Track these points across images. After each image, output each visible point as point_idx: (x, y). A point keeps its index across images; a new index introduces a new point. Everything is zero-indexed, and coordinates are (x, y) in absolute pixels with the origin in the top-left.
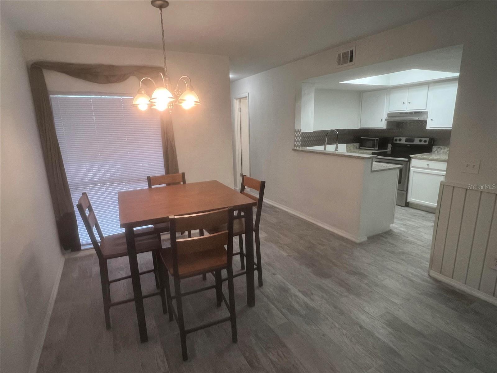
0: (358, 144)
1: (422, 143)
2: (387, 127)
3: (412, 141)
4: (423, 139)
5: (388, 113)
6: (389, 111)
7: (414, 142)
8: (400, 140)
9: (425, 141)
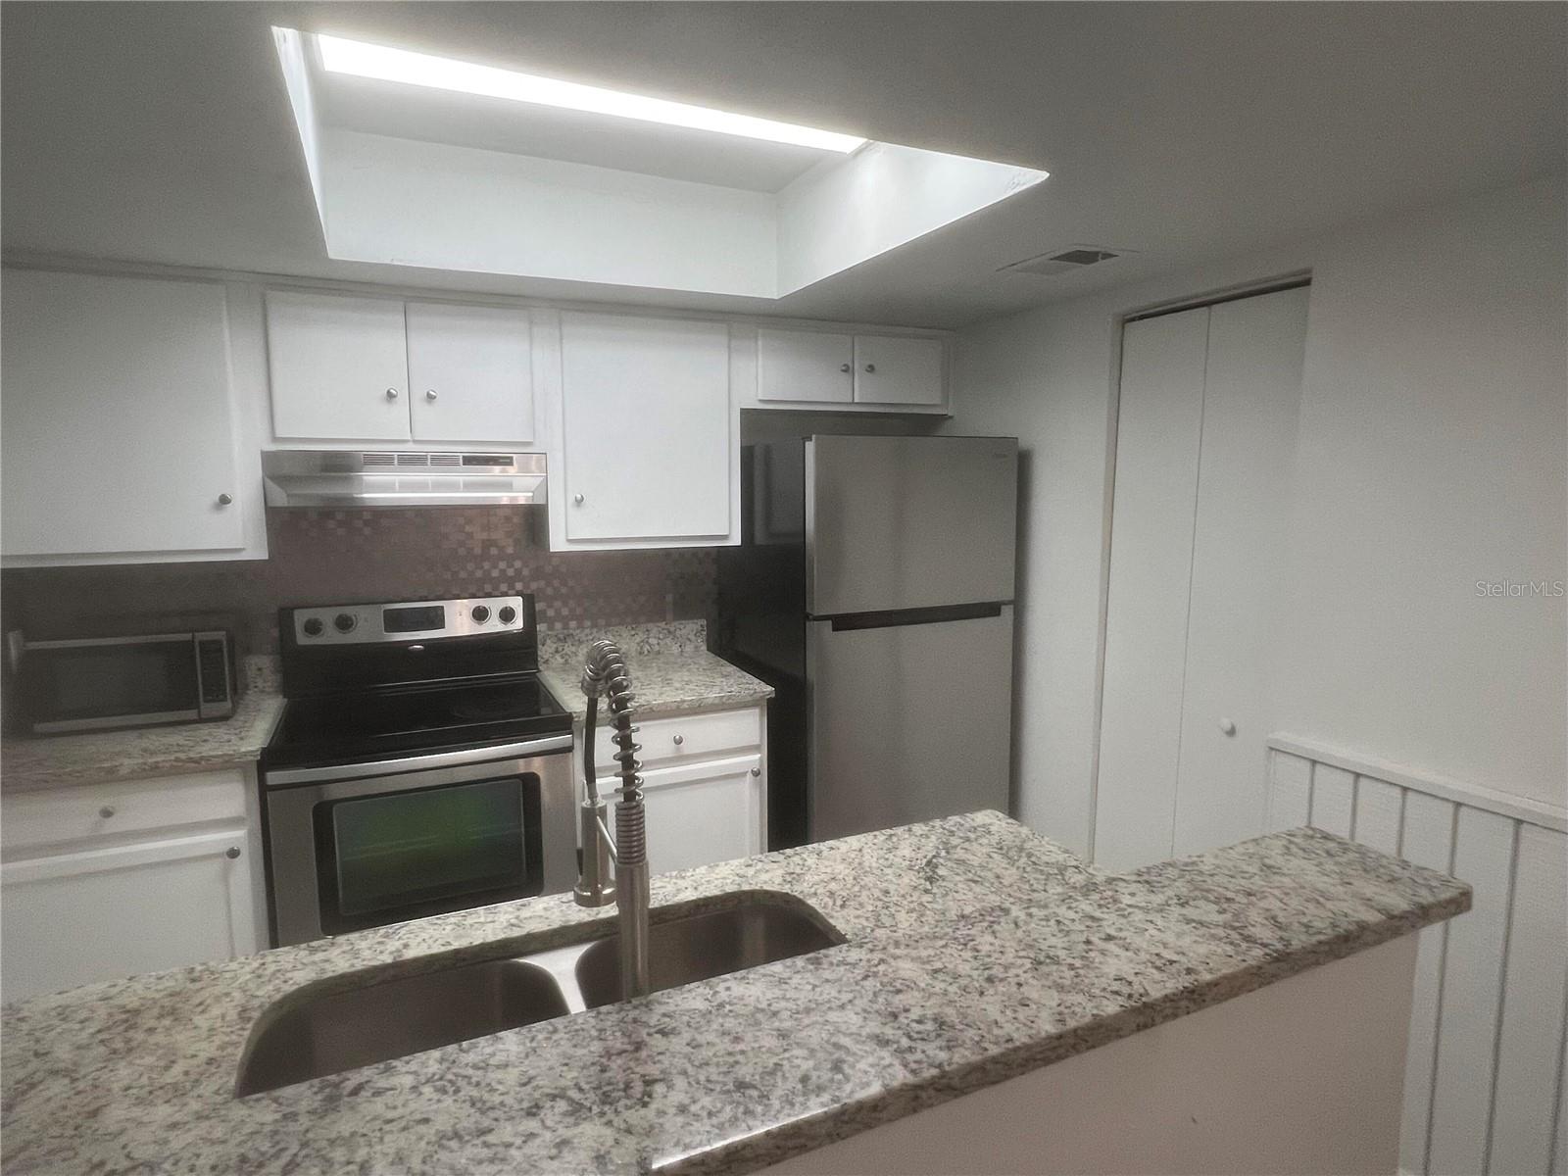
1: (494, 626)
3: (436, 619)
4: (495, 605)
5: (265, 455)
6: (275, 441)
7: (442, 626)
8: (344, 624)
9: (507, 615)
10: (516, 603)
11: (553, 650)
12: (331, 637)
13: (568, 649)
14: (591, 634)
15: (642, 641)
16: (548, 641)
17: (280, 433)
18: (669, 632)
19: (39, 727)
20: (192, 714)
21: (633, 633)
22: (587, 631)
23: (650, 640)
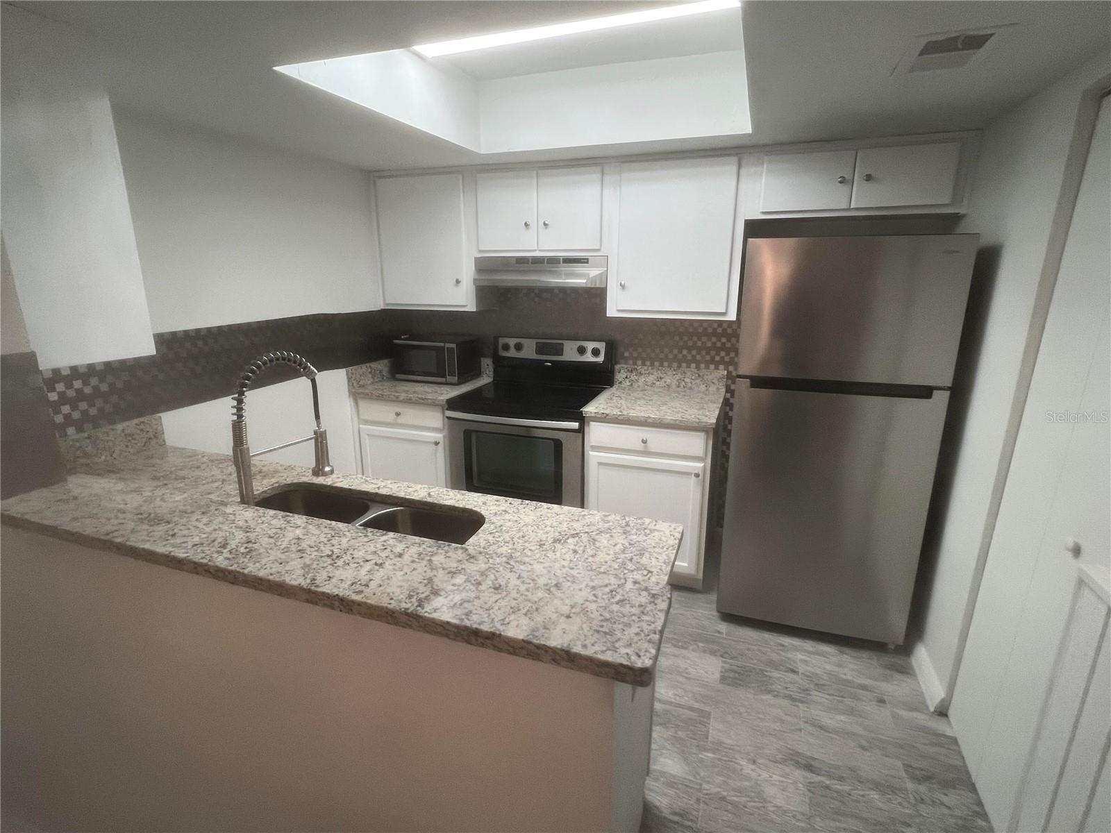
0: (386, 361)
1: (589, 358)
2: (477, 306)
3: (559, 351)
4: (590, 346)
5: (476, 259)
6: (481, 251)
7: (562, 355)
8: (519, 347)
9: (596, 352)
10: (601, 346)
11: (624, 376)
12: (512, 353)
13: (634, 377)
14: (647, 370)
15: (680, 379)
16: (622, 371)
17: (482, 248)
18: (699, 376)
19: (398, 376)
20: (443, 380)
21: (674, 373)
22: (646, 368)
23: (685, 379)
